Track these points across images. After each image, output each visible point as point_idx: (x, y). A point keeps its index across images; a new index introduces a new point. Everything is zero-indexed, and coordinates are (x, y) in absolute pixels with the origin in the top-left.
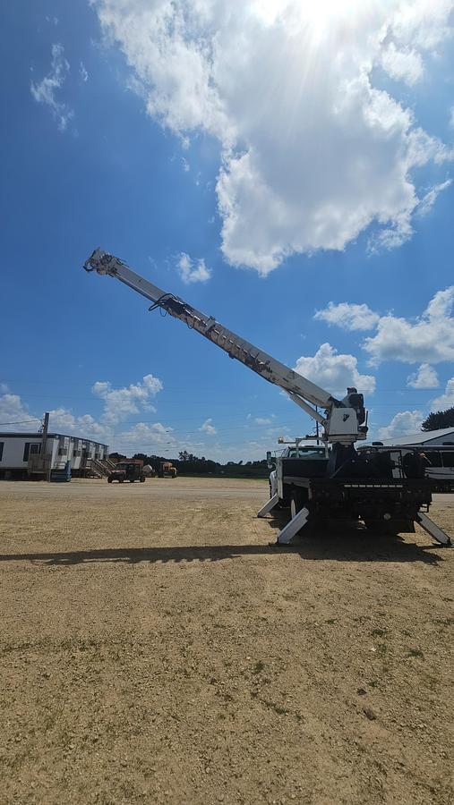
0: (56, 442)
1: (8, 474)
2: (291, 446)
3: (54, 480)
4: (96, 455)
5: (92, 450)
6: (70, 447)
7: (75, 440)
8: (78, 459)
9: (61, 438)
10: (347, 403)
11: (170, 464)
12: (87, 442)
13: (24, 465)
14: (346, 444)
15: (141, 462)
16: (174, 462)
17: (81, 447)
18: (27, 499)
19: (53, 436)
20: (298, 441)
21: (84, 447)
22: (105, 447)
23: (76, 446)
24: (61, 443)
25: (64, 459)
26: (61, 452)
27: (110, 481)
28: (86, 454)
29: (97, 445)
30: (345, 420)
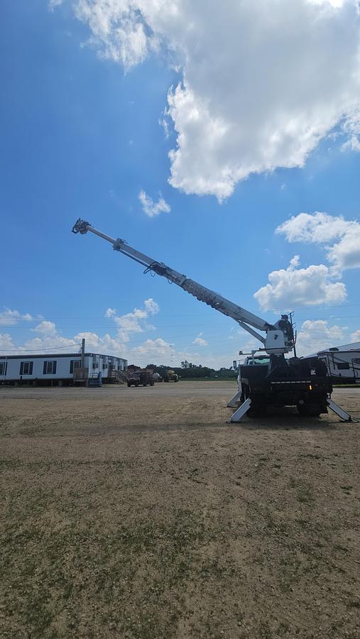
0: (90, 359)
1: (60, 383)
2: (248, 356)
3: (91, 386)
4: (118, 367)
5: (116, 364)
6: (100, 362)
7: (103, 357)
8: (107, 370)
9: (93, 355)
10: (277, 327)
11: (173, 372)
12: (111, 358)
13: (71, 376)
14: (278, 355)
15: (151, 371)
16: (176, 370)
17: (108, 361)
18: (76, 399)
19: (88, 355)
20: (254, 352)
21: (110, 361)
22: (125, 361)
23: (104, 361)
24: (94, 360)
25: (97, 370)
26: (94, 366)
27: (129, 386)
28: (111, 367)
29: (118, 359)
30: (275, 339)
